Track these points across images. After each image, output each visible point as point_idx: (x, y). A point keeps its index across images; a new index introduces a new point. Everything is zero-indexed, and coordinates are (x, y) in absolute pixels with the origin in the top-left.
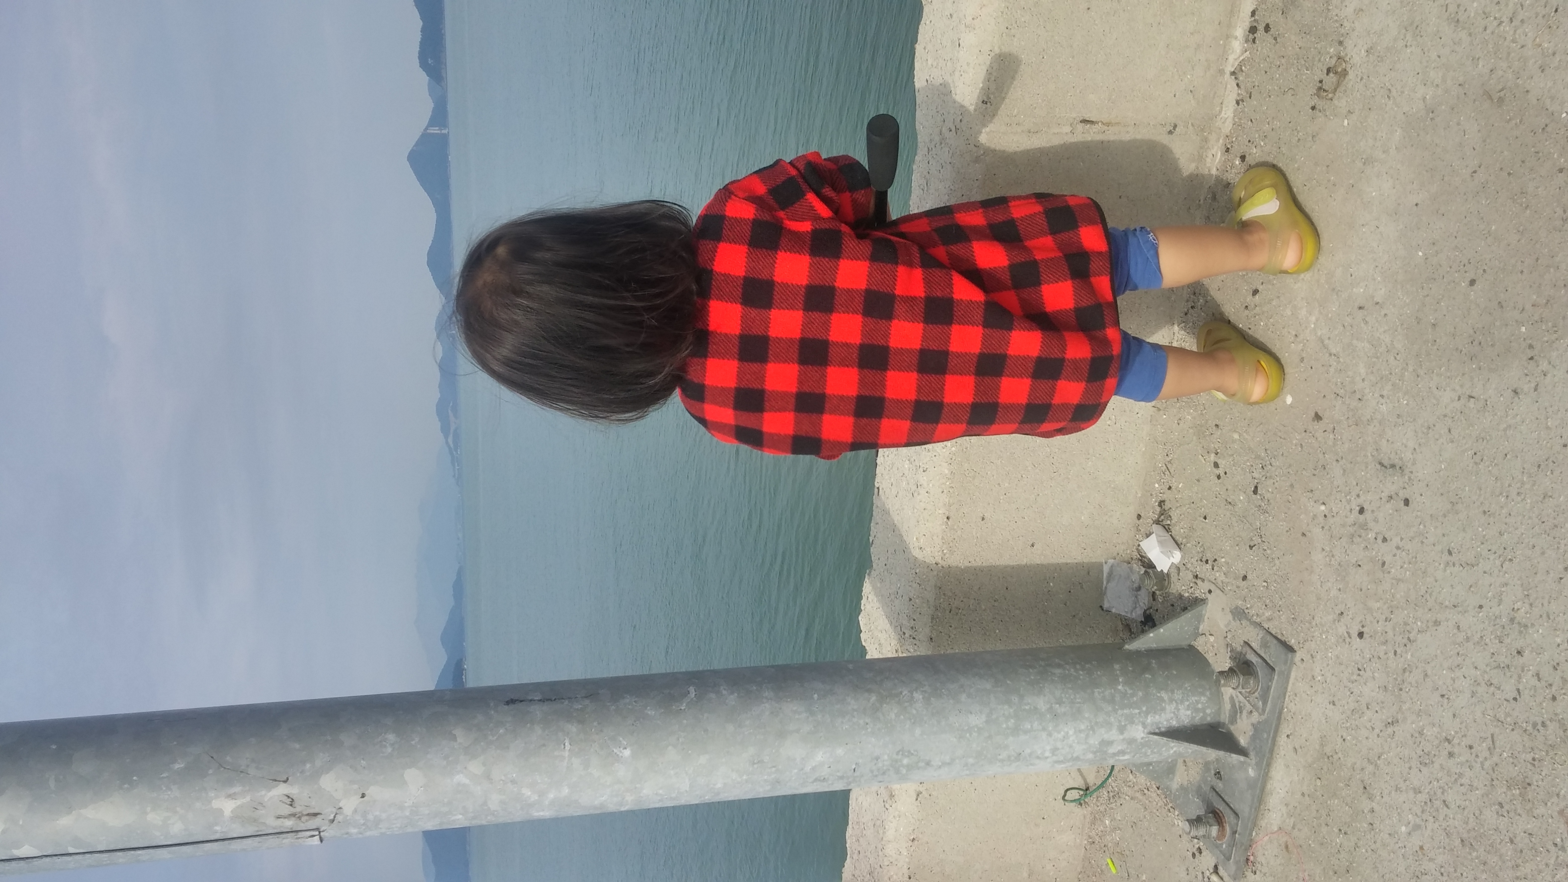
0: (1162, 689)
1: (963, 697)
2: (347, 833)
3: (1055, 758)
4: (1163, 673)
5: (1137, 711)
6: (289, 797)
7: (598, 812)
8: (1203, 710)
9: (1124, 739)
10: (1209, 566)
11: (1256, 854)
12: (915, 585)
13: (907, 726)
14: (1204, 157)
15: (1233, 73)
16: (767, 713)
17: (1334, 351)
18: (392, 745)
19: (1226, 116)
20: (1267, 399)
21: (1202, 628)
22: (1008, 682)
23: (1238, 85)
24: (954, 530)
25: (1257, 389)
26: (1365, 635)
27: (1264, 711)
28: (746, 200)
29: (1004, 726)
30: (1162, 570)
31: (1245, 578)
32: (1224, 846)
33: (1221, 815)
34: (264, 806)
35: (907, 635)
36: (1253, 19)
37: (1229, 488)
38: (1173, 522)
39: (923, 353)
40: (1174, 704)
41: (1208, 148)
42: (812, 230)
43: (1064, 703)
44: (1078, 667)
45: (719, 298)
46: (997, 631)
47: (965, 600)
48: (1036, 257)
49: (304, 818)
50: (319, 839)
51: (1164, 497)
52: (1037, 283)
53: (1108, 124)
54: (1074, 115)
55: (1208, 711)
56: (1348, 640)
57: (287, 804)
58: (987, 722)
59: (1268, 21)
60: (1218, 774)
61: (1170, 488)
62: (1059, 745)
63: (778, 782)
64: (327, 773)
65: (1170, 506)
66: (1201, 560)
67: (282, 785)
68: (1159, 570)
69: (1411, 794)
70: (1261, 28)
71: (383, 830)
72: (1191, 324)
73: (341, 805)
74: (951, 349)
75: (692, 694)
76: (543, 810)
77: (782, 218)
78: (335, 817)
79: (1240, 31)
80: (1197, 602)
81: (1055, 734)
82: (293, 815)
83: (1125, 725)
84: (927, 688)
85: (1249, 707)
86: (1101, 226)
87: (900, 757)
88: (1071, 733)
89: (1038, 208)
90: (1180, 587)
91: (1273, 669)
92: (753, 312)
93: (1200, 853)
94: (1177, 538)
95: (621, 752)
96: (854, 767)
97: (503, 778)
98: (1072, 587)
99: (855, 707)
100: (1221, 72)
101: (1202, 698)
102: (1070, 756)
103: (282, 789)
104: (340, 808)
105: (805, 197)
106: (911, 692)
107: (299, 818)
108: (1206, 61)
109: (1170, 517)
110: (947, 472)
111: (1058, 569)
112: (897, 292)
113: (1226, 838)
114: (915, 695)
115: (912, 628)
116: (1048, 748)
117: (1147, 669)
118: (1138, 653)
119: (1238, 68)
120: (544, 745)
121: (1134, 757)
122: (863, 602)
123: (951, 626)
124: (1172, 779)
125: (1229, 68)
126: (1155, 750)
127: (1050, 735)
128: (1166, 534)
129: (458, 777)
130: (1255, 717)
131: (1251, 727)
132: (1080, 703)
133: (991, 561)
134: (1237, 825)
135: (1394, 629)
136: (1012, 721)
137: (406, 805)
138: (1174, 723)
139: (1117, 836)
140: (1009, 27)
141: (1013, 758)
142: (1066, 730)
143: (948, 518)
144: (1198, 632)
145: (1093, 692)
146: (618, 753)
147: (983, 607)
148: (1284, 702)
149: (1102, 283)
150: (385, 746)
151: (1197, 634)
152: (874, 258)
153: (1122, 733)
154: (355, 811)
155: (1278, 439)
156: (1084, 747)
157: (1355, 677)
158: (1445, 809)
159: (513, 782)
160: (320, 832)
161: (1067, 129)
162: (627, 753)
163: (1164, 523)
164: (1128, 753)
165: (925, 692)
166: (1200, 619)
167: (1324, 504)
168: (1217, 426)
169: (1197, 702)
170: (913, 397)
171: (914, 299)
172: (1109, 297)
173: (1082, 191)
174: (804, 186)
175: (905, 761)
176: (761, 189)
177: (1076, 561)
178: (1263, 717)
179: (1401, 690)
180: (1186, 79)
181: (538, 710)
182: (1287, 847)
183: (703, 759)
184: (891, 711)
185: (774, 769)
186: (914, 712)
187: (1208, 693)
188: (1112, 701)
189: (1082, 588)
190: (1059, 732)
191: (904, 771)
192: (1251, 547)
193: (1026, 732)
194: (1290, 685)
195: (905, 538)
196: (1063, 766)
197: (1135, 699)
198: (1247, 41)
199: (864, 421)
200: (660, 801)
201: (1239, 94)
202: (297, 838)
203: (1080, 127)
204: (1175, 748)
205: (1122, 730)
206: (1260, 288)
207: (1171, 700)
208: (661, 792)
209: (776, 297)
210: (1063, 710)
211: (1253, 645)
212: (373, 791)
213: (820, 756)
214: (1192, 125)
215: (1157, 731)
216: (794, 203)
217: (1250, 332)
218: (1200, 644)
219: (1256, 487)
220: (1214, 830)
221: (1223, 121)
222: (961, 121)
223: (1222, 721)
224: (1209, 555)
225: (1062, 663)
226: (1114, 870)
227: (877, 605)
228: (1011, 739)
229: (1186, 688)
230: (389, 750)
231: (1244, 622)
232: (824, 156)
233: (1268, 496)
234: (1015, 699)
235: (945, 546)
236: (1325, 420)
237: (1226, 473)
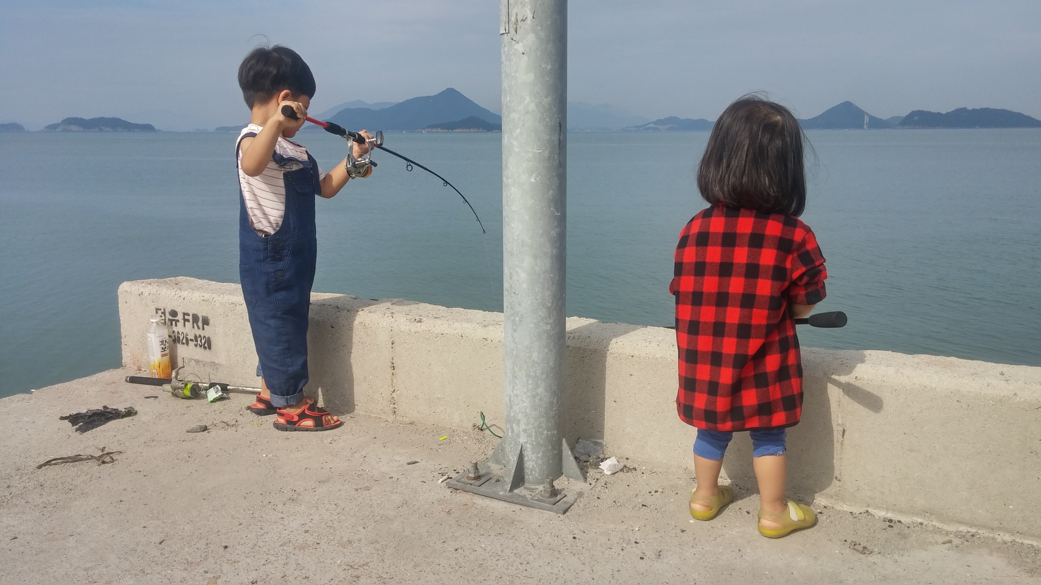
0: (543, 454)
1: (546, 350)
2: (505, 46)
3: (512, 396)
4: (551, 456)
5: (533, 439)
6: (526, 19)
7: (504, 166)
8: (531, 474)
9: (520, 432)
10: (603, 485)
11: (461, 493)
12: (597, 340)
13: (534, 320)
14: (822, 496)
15: (867, 511)
16: (546, 250)
17: (717, 539)
18: (546, 67)
19: (844, 507)
20: (692, 510)
21: (571, 480)
22: (552, 375)
23: (861, 513)
24: (626, 360)
25: (698, 507)
26: (574, 540)
27: (533, 500)
28: (804, 238)
29: (531, 370)
30: (601, 465)
31: (598, 498)
32: (463, 480)
33: (479, 479)
34: (522, 8)
35: (570, 335)
36: (897, 521)
37: (645, 496)
38: (625, 473)
39: (724, 324)
40: (535, 459)
41: (827, 499)
42: (786, 268)
43: (540, 402)
44: (557, 412)
45: (754, 223)
46: (570, 382)
47: (588, 365)
48: (770, 387)
49: (515, 26)
50: (504, 33)
51: (638, 471)
52: (757, 387)
53: (842, 444)
54: (847, 426)
55: (531, 477)
56: (572, 534)
57: (523, 17)
58: (534, 361)
59: (894, 527)
60: (498, 481)
61: (643, 473)
62: (519, 398)
63: (512, 255)
64: (535, 37)
65: (633, 472)
66: (606, 482)
67: (532, 16)
68: (601, 464)
69: (500, 549)
70: (891, 524)
71: (505, 63)
72: (731, 487)
73: (520, 43)
74: (725, 338)
75: (557, 214)
76: (508, 139)
77: (793, 254)
78: (514, 40)
79: (890, 515)
80: (585, 479)
81: (525, 396)
82: (517, 21)
83: (527, 433)
84: (552, 332)
85: (533, 494)
86: (785, 424)
87: (520, 316)
88: (525, 404)
89: (796, 393)
90: (591, 472)
91: (554, 504)
92: (747, 239)
93: (457, 473)
94: (617, 474)
95: (533, 177)
96: (517, 293)
97: (526, 120)
98: (591, 423)
99: (546, 294)
100: (868, 506)
101: (537, 475)
102: (513, 404)
103: (530, 16)
104: (518, 43)
105: (803, 267)
106: (550, 324)
107: (515, 24)
108: (875, 498)
109: (628, 472)
110: (658, 356)
111: (602, 415)
112: (754, 309)
113: (468, 481)
114: (549, 326)
115: (574, 337)
116: (518, 392)
117: (554, 448)
118: (561, 445)
119: (870, 514)
120: (540, 140)
121: (510, 438)
122: (585, 318)
123: (574, 357)
124: (493, 463)
125: (870, 510)
126: (512, 449)
127: (525, 393)
128: (619, 469)
129: (528, 98)
130: (529, 497)
131: (524, 495)
132: (540, 410)
133: (608, 379)
134: (474, 486)
135: (579, 550)
136: (533, 374)
137: (517, 74)
138: (526, 459)
139: (458, 441)
140: (896, 391)
141: (514, 374)
142: (527, 402)
143: (632, 356)
144: (569, 478)
145: (544, 417)
146: (533, 176)
147: (583, 375)
148: (537, 508)
149: (755, 423)
150: (545, 64)
151: (568, 477)
152: (772, 298)
153: (523, 431)
154: (516, 50)
155: (671, 516)
156: (517, 411)
157: (553, 534)
158: (495, 560)
159: (524, 125)
160: (507, 33)
161: (840, 422)
162: (533, 180)
163: (625, 469)
164: (512, 435)
165: (550, 331)
166: (576, 479)
167: (639, 530)
168: (677, 494)
169: (536, 472)
170: (702, 320)
171: (751, 318)
172: (747, 426)
173: (803, 419)
174: (809, 267)
175: (517, 319)
176: (809, 247)
177: (605, 425)
178: (529, 500)
179: (550, 550)
180: (865, 487)
181: (555, 138)
182: (466, 505)
183: (527, 217)
184: (542, 313)
185: (519, 252)
186: (541, 324)
187: (540, 478)
188: (539, 427)
189: (591, 428)
190: (526, 398)
191: (512, 318)
192: (615, 502)
193: (527, 381)
194: (546, 512)
195: (621, 336)
196: (508, 400)
197: (539, 439)
198: (884, 518)
199: (691, 297)
200: (507, 196)
201: (856, 513)
202: (505, 23)
203: (841, 429)
204: (514, 460)
205: (525, 431)
206: (751, 515)
207: (537, 458)
208: (512, 196)
209: (754, 250)
210: (537, 401)
211: (565, 498)
212: (525, 58)
213: (523, 275)
214: (840, 490)
215: (523, 449)
216: (801, 261)
217: (727, 509)
218: (563, 478)
219: (645, 506)
220: (472, 475)
221: (842, 505)
222: (847, 366)
223: (525, 484)
224: (608, 486)
225: (559, 404)
226: (441, 439)
227: (584, 324)
228: (525, 373)
229: (543, 466)
230: (544, 66)
231: (576, 496)
232: (825, 281)
233: (642, 510)
234: (544, 377)
235: (617, 354)
236: (681, 534)
237: (652, 495)
